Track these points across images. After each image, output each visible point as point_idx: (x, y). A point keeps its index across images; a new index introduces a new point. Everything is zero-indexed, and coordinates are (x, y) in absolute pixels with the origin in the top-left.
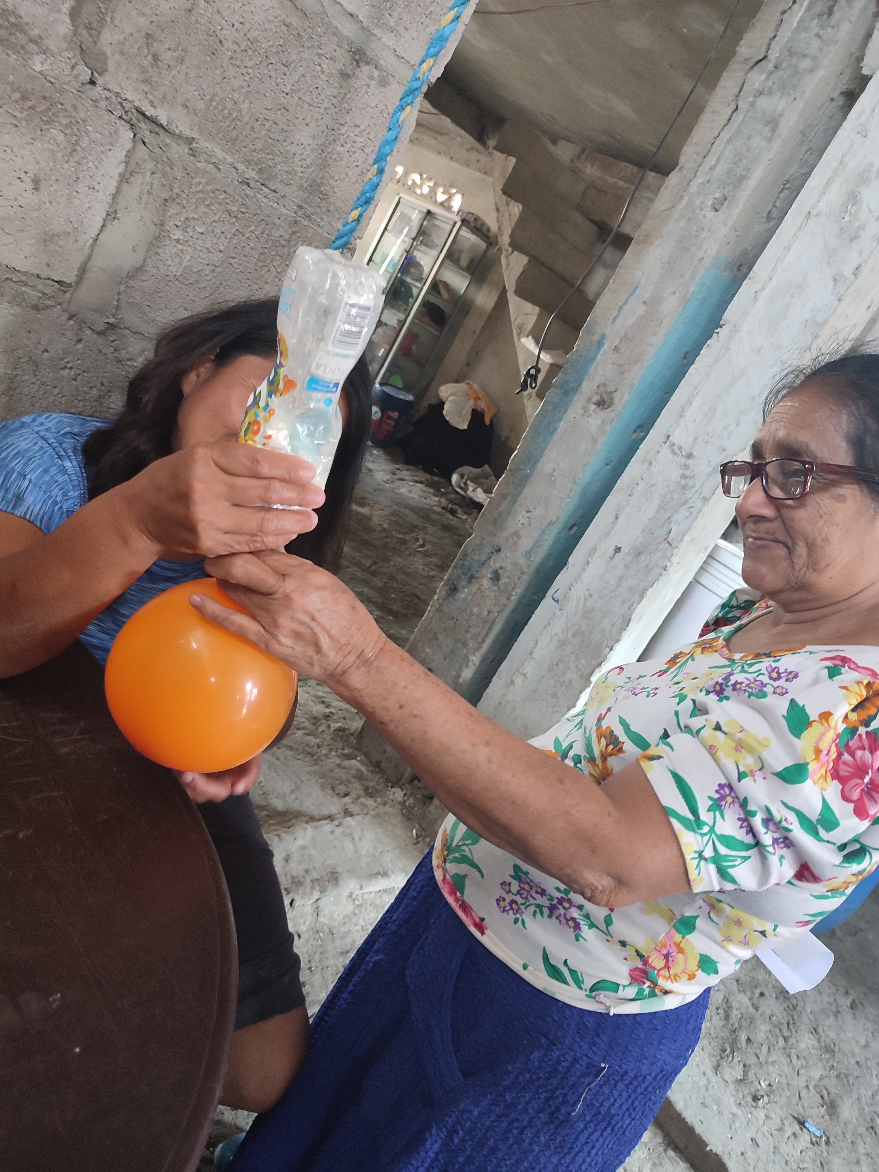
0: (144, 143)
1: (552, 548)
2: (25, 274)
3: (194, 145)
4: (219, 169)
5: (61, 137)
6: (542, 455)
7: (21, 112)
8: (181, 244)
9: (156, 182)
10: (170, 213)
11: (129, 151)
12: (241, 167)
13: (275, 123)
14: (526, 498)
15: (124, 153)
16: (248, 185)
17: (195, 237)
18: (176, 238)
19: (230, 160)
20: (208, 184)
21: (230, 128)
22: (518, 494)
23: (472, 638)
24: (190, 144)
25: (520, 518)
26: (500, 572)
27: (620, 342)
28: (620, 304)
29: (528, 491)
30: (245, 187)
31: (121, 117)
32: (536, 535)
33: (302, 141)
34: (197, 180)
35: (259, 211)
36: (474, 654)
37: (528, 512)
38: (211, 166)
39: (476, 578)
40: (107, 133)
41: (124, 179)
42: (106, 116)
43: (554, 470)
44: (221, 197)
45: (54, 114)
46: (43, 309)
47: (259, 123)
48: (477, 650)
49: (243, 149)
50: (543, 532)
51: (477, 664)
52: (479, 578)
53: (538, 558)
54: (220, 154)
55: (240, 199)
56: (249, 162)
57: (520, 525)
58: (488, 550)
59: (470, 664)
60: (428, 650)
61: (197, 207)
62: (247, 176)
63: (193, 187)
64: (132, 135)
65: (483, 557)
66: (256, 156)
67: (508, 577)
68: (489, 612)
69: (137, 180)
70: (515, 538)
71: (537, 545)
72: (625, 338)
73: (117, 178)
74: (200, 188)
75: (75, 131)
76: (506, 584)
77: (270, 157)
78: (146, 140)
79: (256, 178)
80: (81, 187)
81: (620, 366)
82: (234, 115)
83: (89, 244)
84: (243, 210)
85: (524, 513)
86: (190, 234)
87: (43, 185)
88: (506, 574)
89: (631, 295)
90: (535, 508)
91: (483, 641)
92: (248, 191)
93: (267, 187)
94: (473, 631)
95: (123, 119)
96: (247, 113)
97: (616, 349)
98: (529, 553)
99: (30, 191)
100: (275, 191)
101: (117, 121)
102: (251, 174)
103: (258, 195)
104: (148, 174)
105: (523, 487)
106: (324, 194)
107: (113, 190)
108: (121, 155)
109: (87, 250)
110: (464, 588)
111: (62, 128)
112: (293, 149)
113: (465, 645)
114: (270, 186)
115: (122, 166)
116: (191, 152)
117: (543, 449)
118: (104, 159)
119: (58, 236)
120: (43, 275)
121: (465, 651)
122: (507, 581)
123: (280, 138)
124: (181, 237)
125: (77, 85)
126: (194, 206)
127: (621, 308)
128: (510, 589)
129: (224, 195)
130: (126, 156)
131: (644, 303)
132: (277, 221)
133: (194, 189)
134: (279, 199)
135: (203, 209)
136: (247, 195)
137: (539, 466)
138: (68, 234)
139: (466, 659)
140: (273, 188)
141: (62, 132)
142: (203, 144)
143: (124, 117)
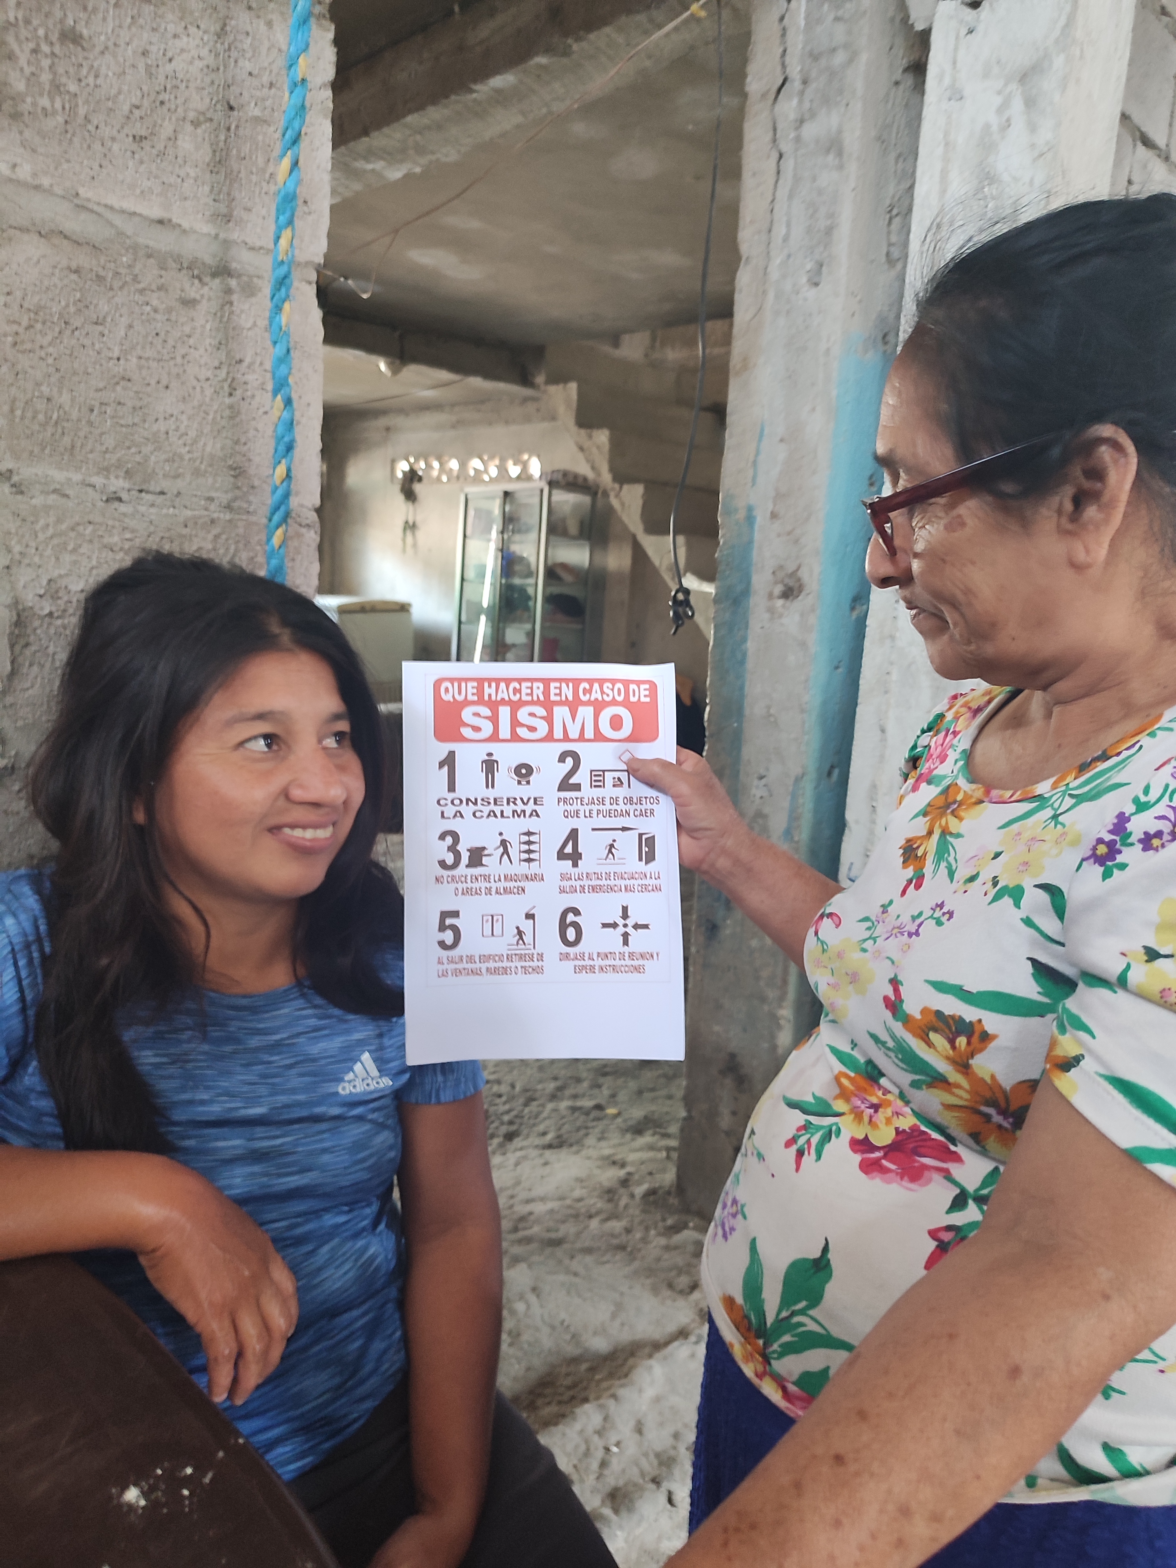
1: (816, 811)
3: (15, 479)
4: (67, 496)
6: (742, 696)
8: (58, 618)
10: (21, 584)
12: (98, 480)
13: (119, 403)
14: (749, 761)
16: (120, 500)
18: (46, 611)
19: (77, 477)
20: (59, 521)
21: (57, 437)
22: (737, 760)
23: (768, 985)
24: (9, 479)
25: (754, 791)
27: (775, 505)
28: (751, 459)
29: (748, 752)
30: (116, 504)
32: (786, 804)
33: (169, 411)
34: (42, 522)
35: (152, 529)
36: (780, 1007)
37: (761, 778)
38: (54, 497)
43: (769, 707)
44: (88, 532)
47: (95, 412)
48: (782, 998)
49: (90, 456)
50: (794, 796)
51: (791, 1017)
53: (804, 834)
54: (58, 476)
55: (117, 524)
56: (107, 469)
57: (758, 801)
59: (782, 1022)
60: (717, 1028)
61: (57, 559)
62: (113, 489)
63: (40, 535)
66: (113, 458)
70: (760, 821)
71: (794, 817)
72: (779, 496)
74: (51, 531)
77: (133, 450)
79: (127, 485)
81: (789, 533)
82: (55, 416)
84: (128, 536)
85: (756, 782)
86: (66, 598)
89: (760, 440)
90: (767, 769)
91: (785, 982)
92: (123, 508)
93: (147, 492)
94: (765, 973)
96: (72, 406)
97: (774, 516)
98: (788, 833)
100: (162, 493)
102: (118, 484)
103: (142, 509)
105: (739, 749)
106: (235, 469)
110: (724, 921)
112: (162, 426)
113: (763, 999)
114: (152, 489)
116: (14, 489)
117: (742, 688)
121: (766, 1008)
123: (136, 420)
124: (54, 609)
126: (53, 559)
127: (755, 463)
129: (90, 528)
131: (782, 440)
132: (185, 531)
133: (41, 537)
134: (172, 501)
135: (67, 558)
136: (124, 515)
137: (747, 711)
140: (158, 490)
142: (26, 472)
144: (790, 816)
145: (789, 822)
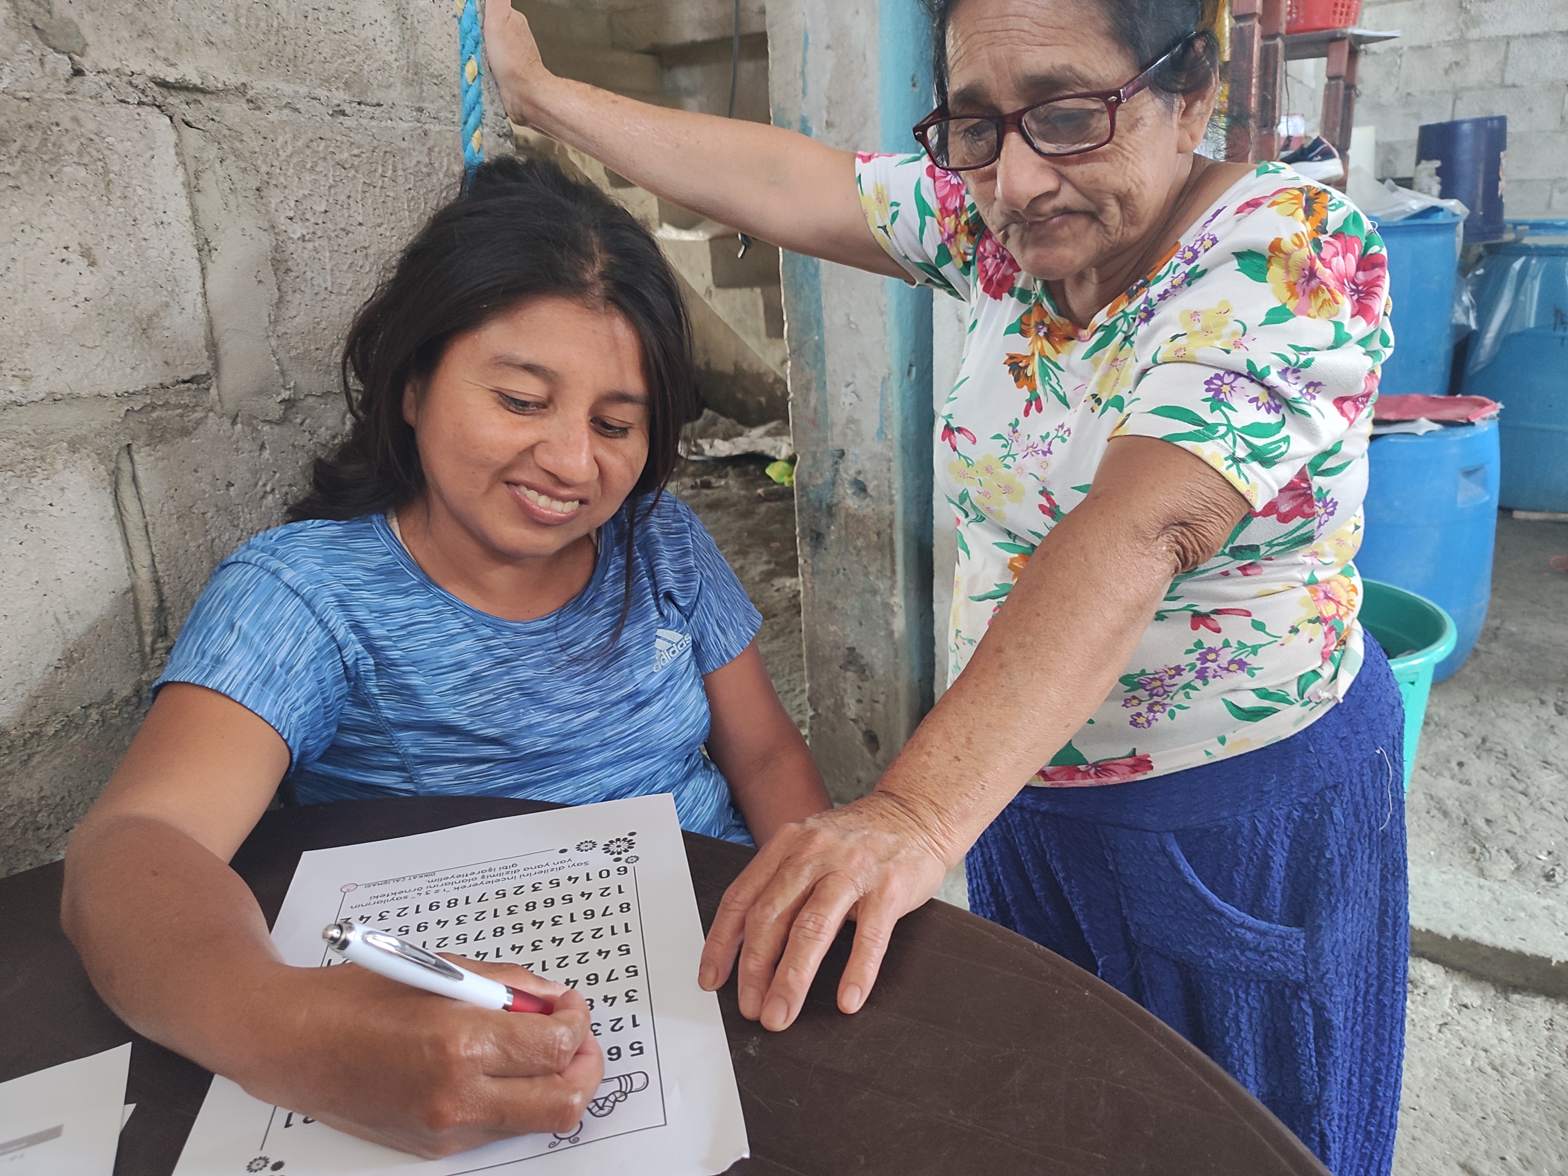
0: (188, 124)
1: (903, 409)
2: (145, 392)
3: (251, 93)
4: (297, 110)
5: (82, 173)
6: (820, 308)
7: (12, 164)
8: (309, 241)
9: (234, 172)
10: (273, 206)
11: (177, 145)
12: (321, 93)
13: (329, 9)
14: (835, 371)
15: (172, 151)
16: (343, 113)
17: (320, 222)
19: (303, 90)
20: (295, 138)
21: (280, 46)
22: (822, 372)
23: (877, 578)
24: (244, 94)
25: (843, 399)
26: (861, 478)
27: (829, 113)
28: (799, 69)
29: (832, 362)
30: (341, 119)
31: (140, 103)
32: (876, 406)
33: (374, 17)
34: (281, 140)
35: (375, 143)
36: (892, 595)
37: (848, 385)
38: (286, 111)
39: (836, 505)
40: (136, 135)
41: (193, 188)
42: (121, 109)
43: (848, 316)
44: (321, 148)
45: (54, 144)
46: (195, 429)
47: (310, 19)
48: (892, 587)
49: (311, 66)
50: (883, 398)
51: (902, 604)
52: (839, 502)
53: (895, 432)
54: (287, 89)
55: (345, 139)
56: (327, 81)
57: (848, 407)
58: (828, 463)
59: (895, 609)
60: (833, 628)
61: (300, 178)
62: (336, 102)
63: (281, 153)
64: (168, 120)
65: (828, 475)
66: (331, 68)
67: (875, 477)
68: (879, 534)
69: (207, 181)
70: (853, 426)
71: (884, 417)
72: (832, 104)
73: (183, 192)
74: (290, 149)
75: (94, 153)
76: (877, 486)
77: (348, 59)
78: (189, 118)
79: (347, 98)
80: (146, 229)
82: (275, 24)
83: (199, 305)
84: (356, 152)
85: (844, 389)
87: (97, 252)
88: (870, 476)
89: (805, 49)
90: (854, 376)
91: (894, 572)
92: (348, 122)
93: (366, 104)
94: (873, 569)
95: (144, 103)
96: (289, 13)
97: (829, 125)
98: (881, 432)
99: (86, 272)
100: (379, 105)
101: (139, 110)
102: (340, 96)
103: (365, 122)
104: (217, 165)
105: (823, 361)
106: (437, 77)
107: (189, 213)
108: (170, 156)
109: (201, 315)
110: (829, 527)
111: (76, 160)
112: (369, 32)
113: (875, 592)
114: (369, 100)
115: (180, 171)
116: (252, 105)
117: (818, 300)
118: (153, 174)
119: (157, 314)
120: (168, 381)
121: (878, 599)
122: (876, 482)
123: (346, 28)
125: (60, 86)
126: (296, 179)
127: (803, 73)
128: (886, 489)
129: (323, 144)
130: (177, 154)
131: (828, 47)
132: (404, 145)
133: (283, 155)
134: (390, 112)
135: (308, 177)
136: (349, 129)
137: (826, 322)
138: (167, 305)
139: (887, 606)
140: (375, 102)
141: (79, 164)
142: (259, 86)
143: (144, 99)
144: (881, 416)
145: (881, 422)
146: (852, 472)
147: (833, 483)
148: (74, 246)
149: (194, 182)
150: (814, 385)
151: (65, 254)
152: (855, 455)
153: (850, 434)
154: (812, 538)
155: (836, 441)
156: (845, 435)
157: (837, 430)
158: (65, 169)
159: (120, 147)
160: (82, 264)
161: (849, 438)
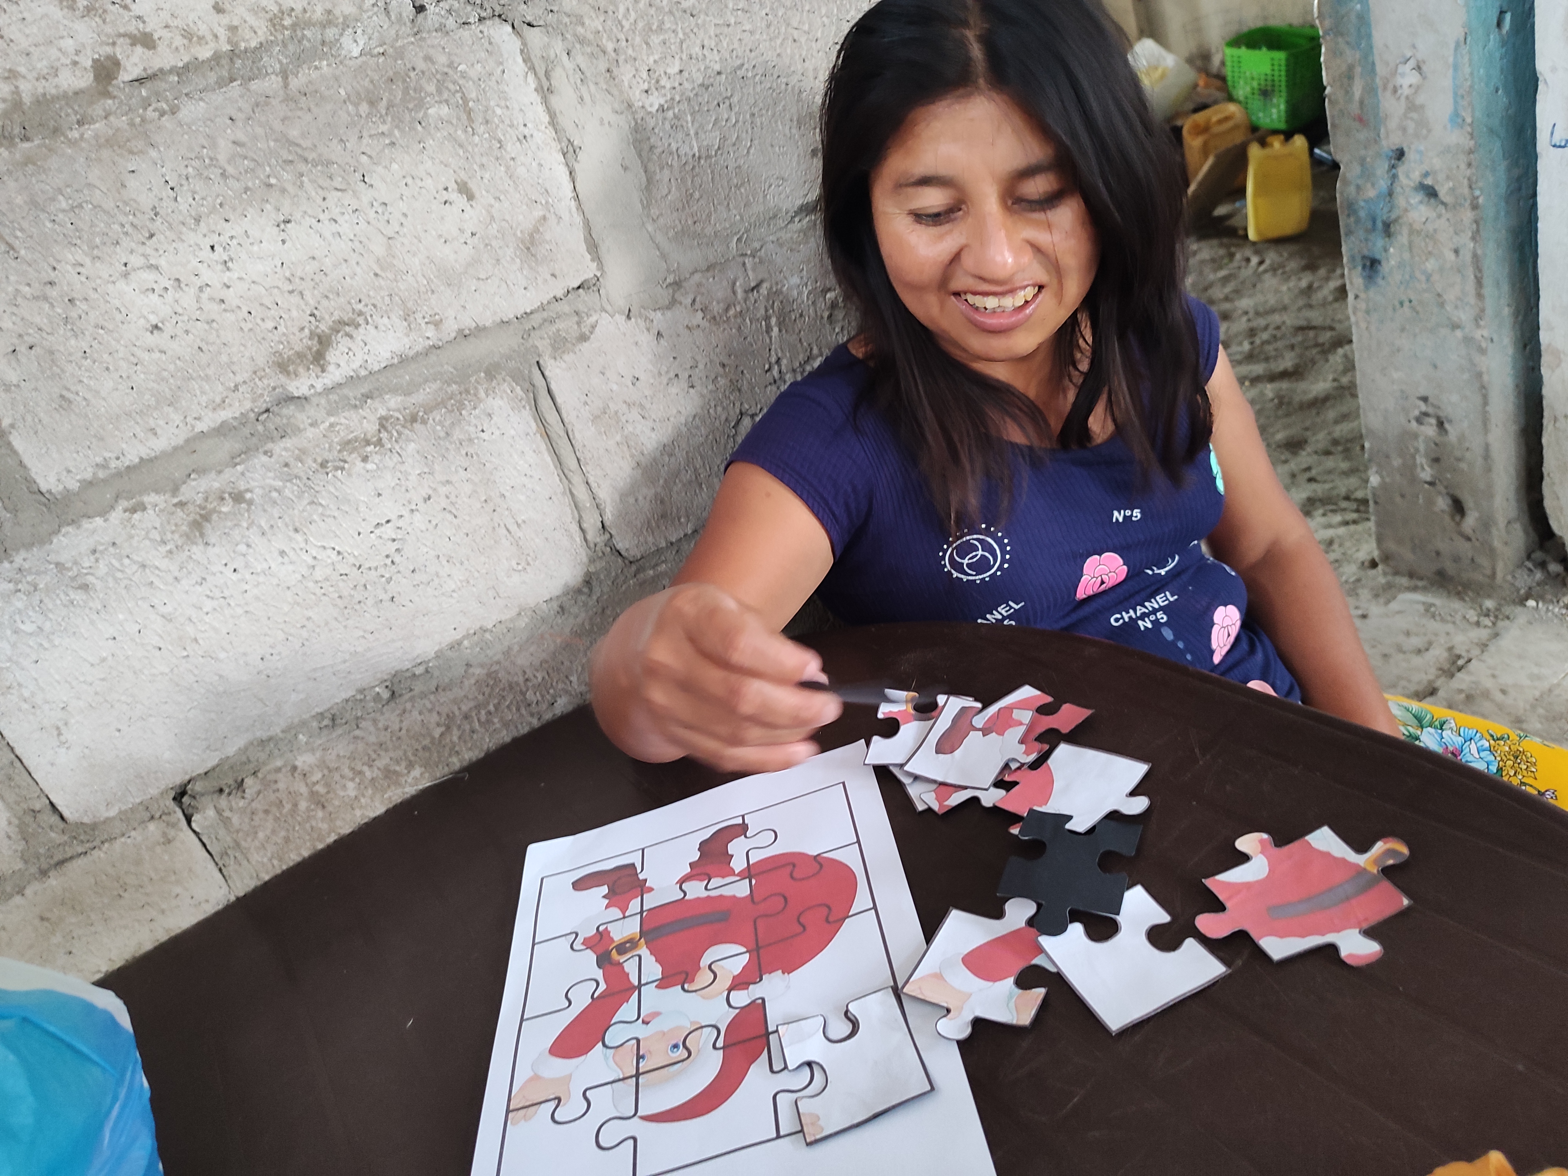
0: (529, 24)
5: (444, 110)
7: (384, 122)
8: (668, 109)
9: (581, 60)
10: (626, 84)
11: (522, 51)
17: (676, 85)
18: (656, 107)
22: (1368, 51)
25: (1400, 81)
26: (1429, 181)
29: (1381, 34)
31: (481, 19)
32: (1448, 82)
37: (1407, 61)
39: (1396, 220)
40: (483, 55)
41: (546, 92)
42: (465, 33)
50: (1457, 68)
52: (1399, 218)
53: (1477, 111)
57: (1407, 91)
59: (1483, 344)
60: (1397, 375)
64: (510, 29)
67: (1448, 178)
68: (1456, 252)
69: (559, 78)
70: (1414, 115)
71: (1460, 94)
73: (536, 98)
74: (632, 15)
75: (451, 86)
76: (1453, 190)
78: (529, 19)
83: (574, 209)
85: (1400, 69)
86: (668, 86)
87: (473, 185)
88: (1441, 177)
90: (1414, 47)
95: (484, 19)
98: (1456, 116)
99: (468, 208)
101: (481, 27)
104: (565, 57)
107: (546, 119)
108: (517, 65)
109: (578, 219)
110: (1386, 250)
111: (437, 98)
113: (1454, 325)
115: (531, 78)
118: (506, 89)
119: (537, 230)
120: (560, 294)
121: (1459, 334)
122: (1451, 184)
124: (662, 101)
125: (407, 29)
126: (645, 46)
128: (1466, 191)
130: (524, 61)
133: (626, 25)
135: (655, 40)
138: (544, 218)
139: (1471, 342)
141: (441, 102)
143: (484, 14)
144: (1455, 94)
145: (1456, 102)
146: (1416, 176)
147: (1390, 194)
148: (452, 186)
149: (546, 85)
150: (1358, 70)
151: (445, 196)
152: (1420, 152)
153: (1411, 126)
154: (1364, 267)
155: (1391, 140)
156: (1404, 130)
157: (1393, 124)
158: (430, 111)
159: (473, 73)
160: (460, 201)
161: (1411, 130)
